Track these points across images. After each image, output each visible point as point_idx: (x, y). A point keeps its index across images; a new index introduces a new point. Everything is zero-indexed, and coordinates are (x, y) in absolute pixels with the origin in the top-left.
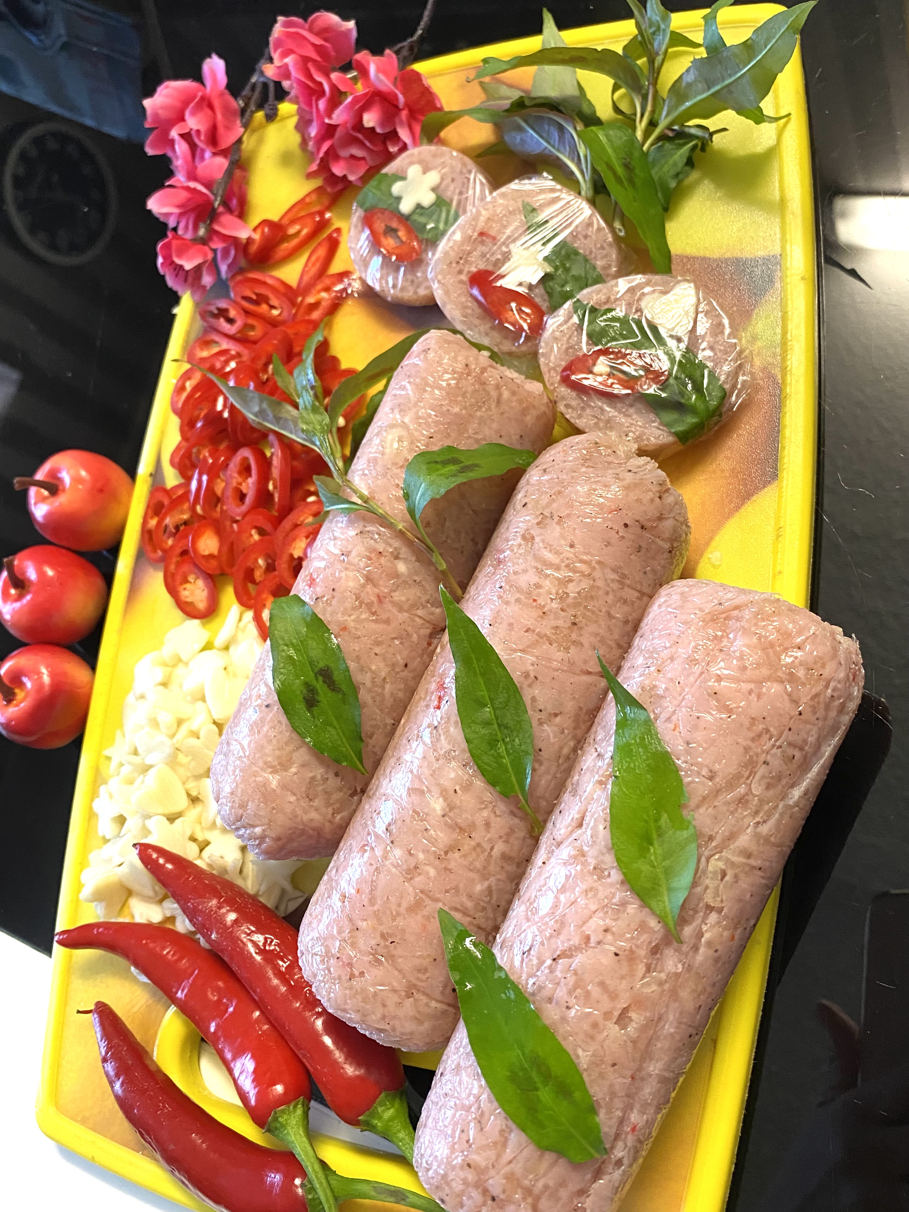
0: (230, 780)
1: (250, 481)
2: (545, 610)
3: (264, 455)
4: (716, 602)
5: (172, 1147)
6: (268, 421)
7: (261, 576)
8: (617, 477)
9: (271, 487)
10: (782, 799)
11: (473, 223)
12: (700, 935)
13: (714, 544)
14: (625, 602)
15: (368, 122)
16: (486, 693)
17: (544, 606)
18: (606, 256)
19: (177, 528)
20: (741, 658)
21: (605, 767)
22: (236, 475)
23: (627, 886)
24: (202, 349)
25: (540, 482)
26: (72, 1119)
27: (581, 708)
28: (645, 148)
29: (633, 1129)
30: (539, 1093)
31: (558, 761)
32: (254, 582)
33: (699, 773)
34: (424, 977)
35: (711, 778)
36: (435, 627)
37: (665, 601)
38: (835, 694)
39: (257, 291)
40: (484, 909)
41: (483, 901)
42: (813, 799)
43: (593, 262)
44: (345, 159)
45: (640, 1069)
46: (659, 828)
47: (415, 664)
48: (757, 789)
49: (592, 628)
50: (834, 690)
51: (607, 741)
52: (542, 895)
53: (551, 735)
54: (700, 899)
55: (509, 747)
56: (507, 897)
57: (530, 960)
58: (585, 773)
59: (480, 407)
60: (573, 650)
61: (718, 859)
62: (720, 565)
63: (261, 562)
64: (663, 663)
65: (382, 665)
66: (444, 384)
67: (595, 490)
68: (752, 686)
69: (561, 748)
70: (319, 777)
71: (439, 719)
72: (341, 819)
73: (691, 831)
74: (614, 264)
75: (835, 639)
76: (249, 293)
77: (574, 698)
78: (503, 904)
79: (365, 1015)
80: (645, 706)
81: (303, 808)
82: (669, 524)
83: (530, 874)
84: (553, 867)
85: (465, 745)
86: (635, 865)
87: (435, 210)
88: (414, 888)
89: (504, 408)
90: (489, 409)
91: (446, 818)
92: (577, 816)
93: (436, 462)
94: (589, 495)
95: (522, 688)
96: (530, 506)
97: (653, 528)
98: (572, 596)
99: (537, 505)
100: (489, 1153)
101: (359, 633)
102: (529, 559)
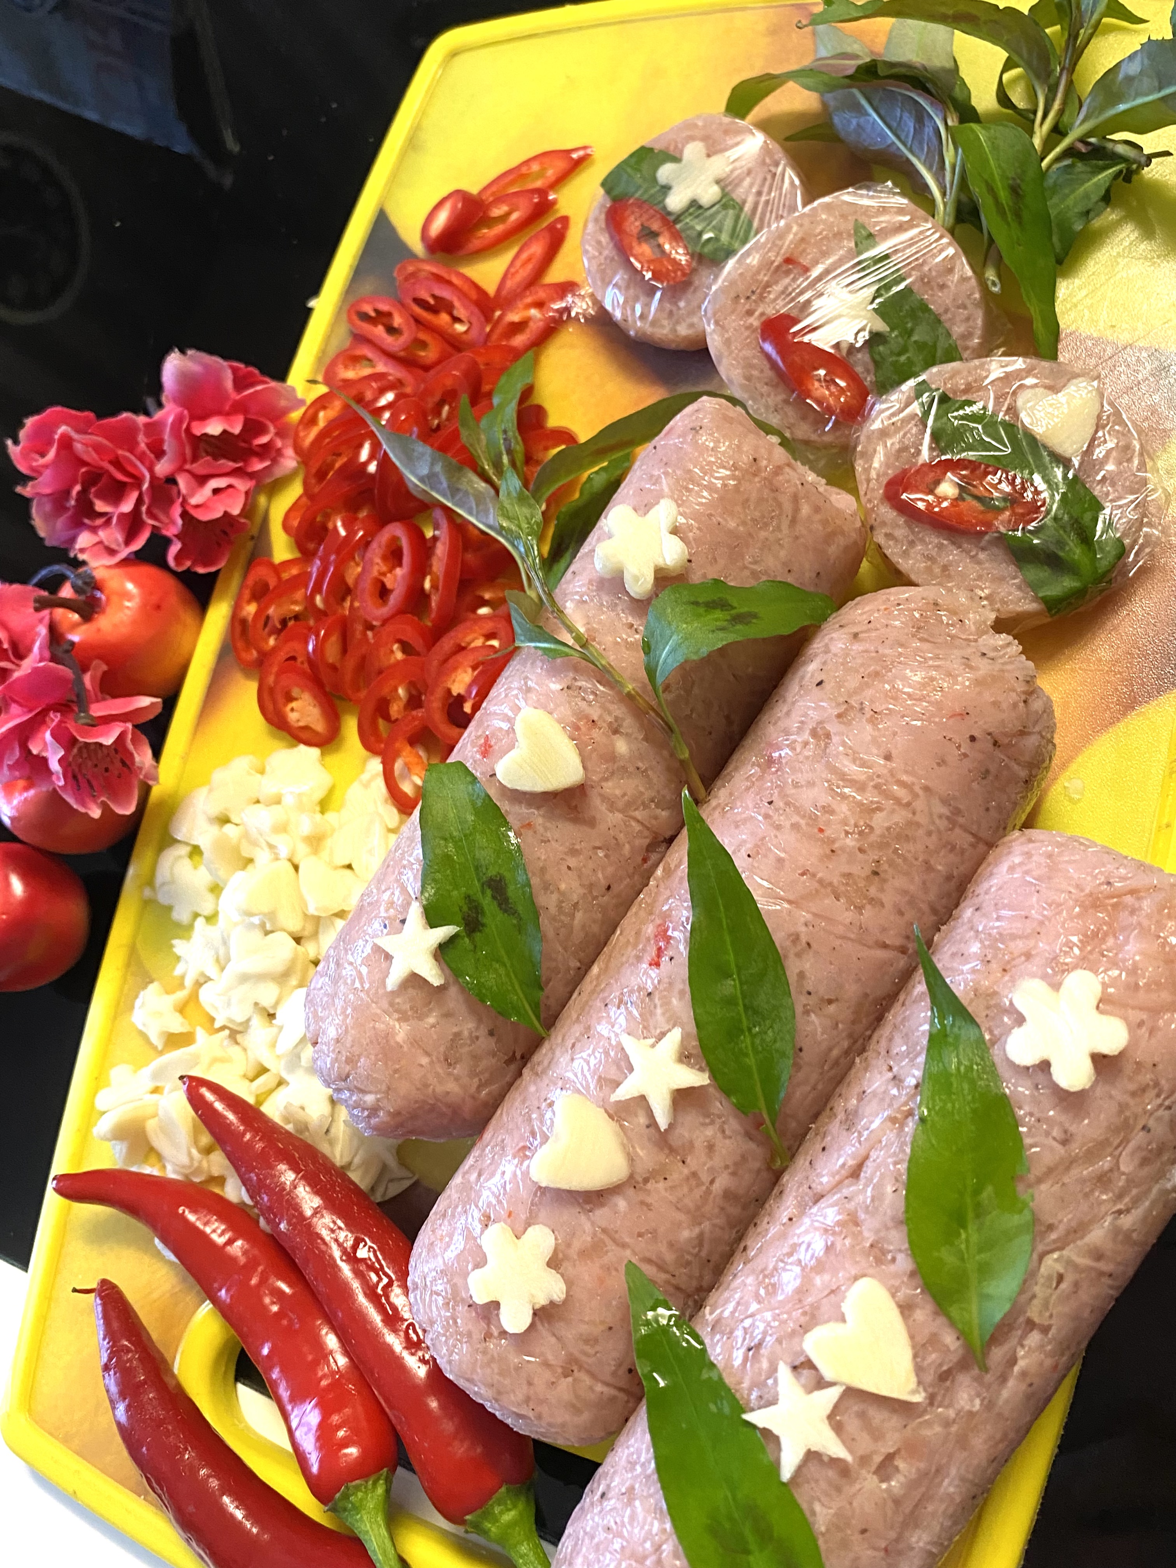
0: (337, 1021)
1: (399, 571)
2: (836, 846)
3: (422, 535)
4: (1103, 879)
6: (438, 492)
7: (399, 711)
8: (966, 662)
9: (427, 585)
10: (1157, 1182)
11: (779, 243)
12: (1013, 1361)
13: (1073, 766)
14: (953, 849)
16: (732, 957)
17: (833, 841)
18: (968, 319)
19: (284, 622)
20: (1133, 971)
21: (903, 1099)
22: (378, 560)
23: (918, 1280)
24: (346, 367)
25: (846, 653)
26: (51, 1434)
27: (866, 995)
28: (1045, 164)
30: (751, 1558)
31: (822, 1067)
32: (387, 717)
33: (1047, 1134)
34: (591, 1351)
35: (1064, 1142)
36: (656, 835)
37: (1021, 864)
39: (437, 293)
40: (688, 1263)
41: (689, 1253)
43: (947, 325)
45: (898, 1539)
46: (978, 1205)
47: (621, 887)
48: (1127, 1165)
49: (900, 882)
51: (912, 1060)
52: (783, 1269)
53: (819, 1030)
54: (1022, 1311)
55: (757, 1041)
56: (723, 1248)
57: (759, 1361)
58: (870, 1101)
59: (766, 525)
60: (868, 912)
61: (1057, 1260)
62: (1079, 800)
63: (401, 691)
64: (1013, 959)
65: (575, 884)
66: (719, 484)
67: (932, 679)
68: (1144, 1016)
69: (830, 1050)
70: (466, 1033)
71: (656, 981)
72: (489, 1094)
73: (1027, 1216)
74: (978, 332)
76: (425, 295)
77: (860, 979)
78: (715, 1258)
79: (499, 1393)
80: (977, 1020)
81: (437, 1075)
82: (1032, 741)
83: (767, 1230)
84: (807, 1232)
85: (692, 1028)
86: (936, 1254)
87: (717, 212)
88: (593, 1224)
89: (800, 529)
90: (778, 528)
91: (652, 1130)
92: (851, 1162)
93: (696, 603)
94: (923, 685)
95: (786, 957)
96: (827, 686)
97: (1010, 745)
98: (878, 832)
99: (840, 687)
101: (549, 834)
102: (820, 767)
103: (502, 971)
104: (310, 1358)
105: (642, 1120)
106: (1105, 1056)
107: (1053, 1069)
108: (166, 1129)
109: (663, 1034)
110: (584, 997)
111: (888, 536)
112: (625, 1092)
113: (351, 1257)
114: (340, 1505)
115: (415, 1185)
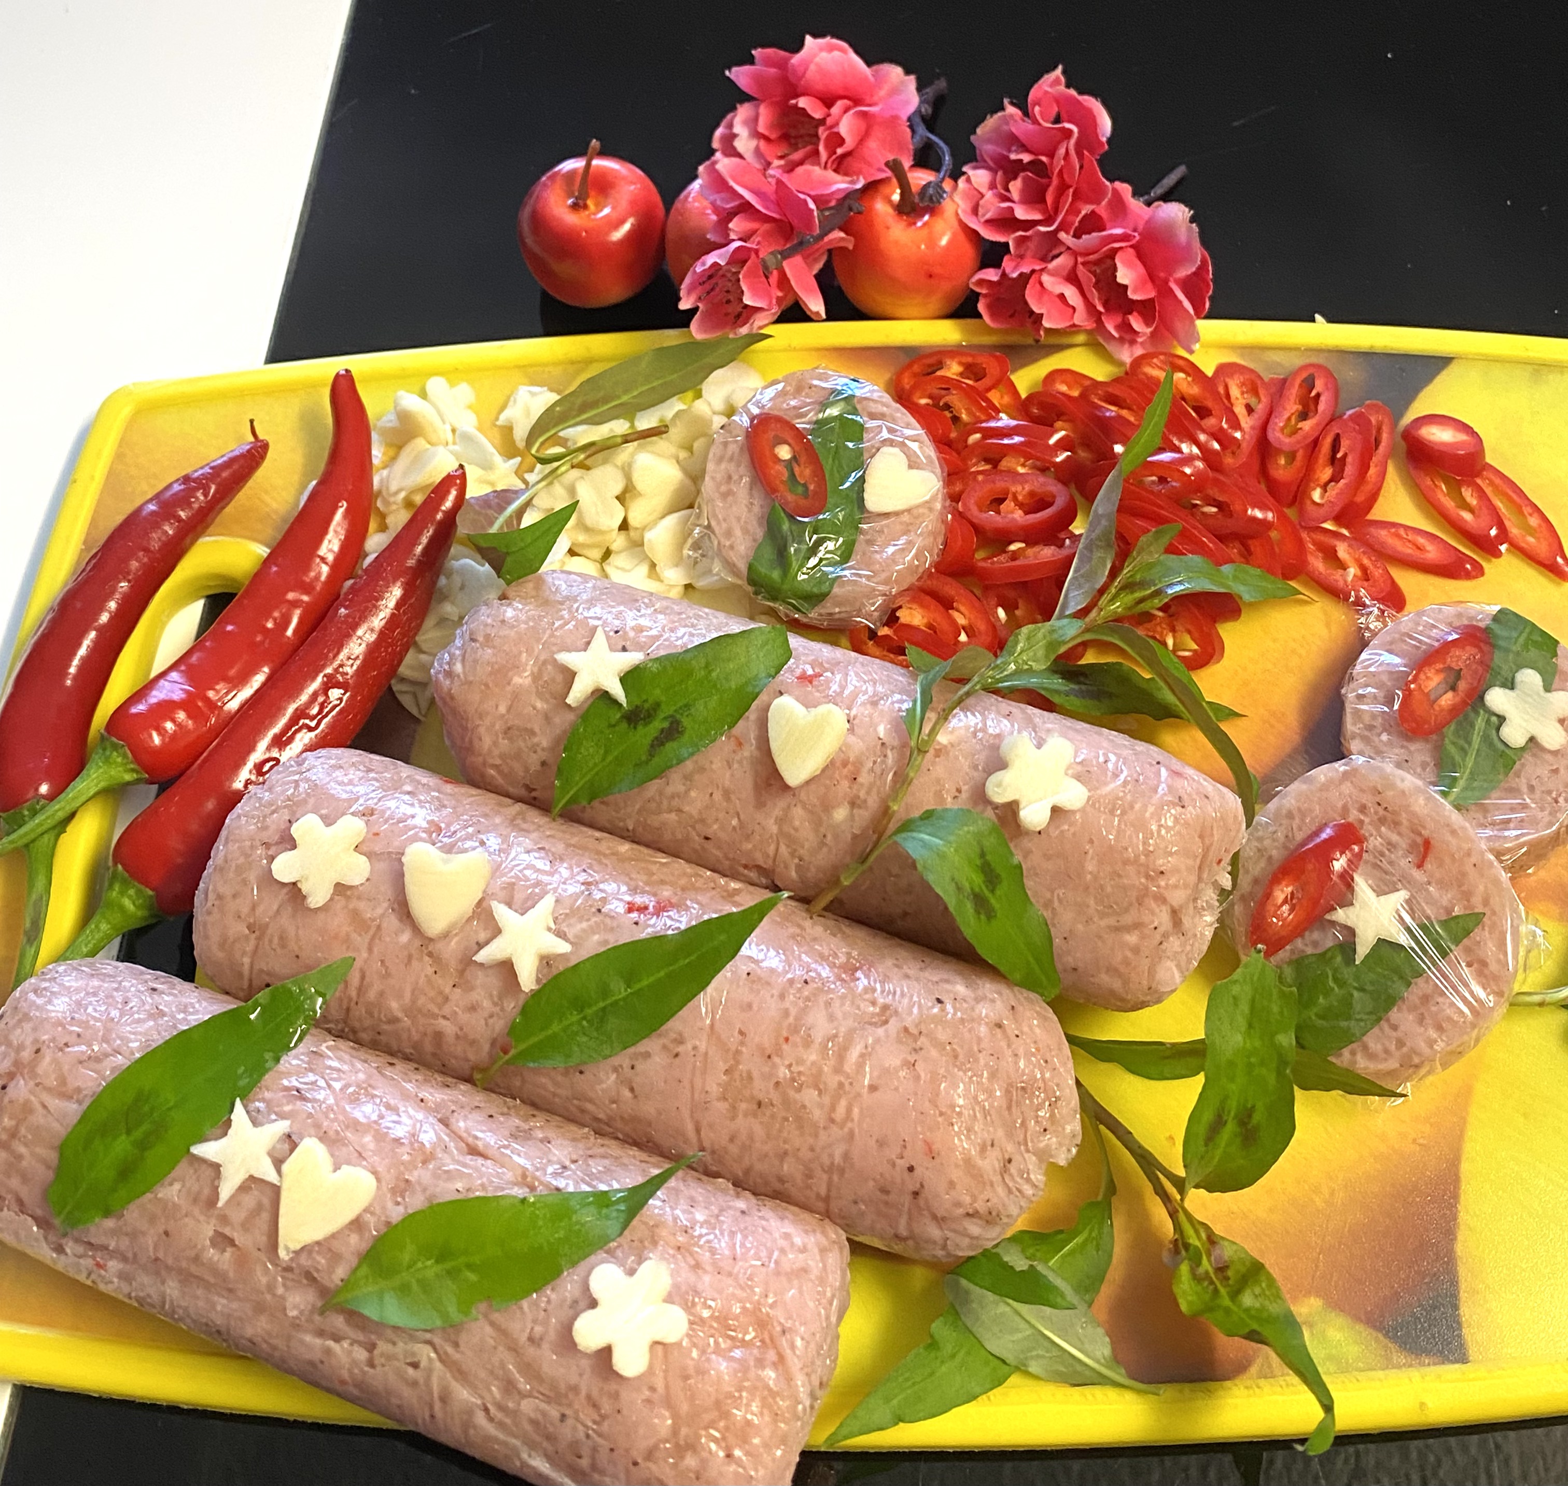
0: (521, 614)
1: (1018, 515)
2: (776, 1059)
4: (787, 1325)
8: (991, 1145)
9: (1015, 547)
10: (523, 1442)
11: (1446, 829)
12: (337, 1339)
14: (807, 1176)
16: (645, 983)
17: (781, 1056)
19: (948, 407)
20: (700, 1371)
21: (545, 1179)
22: (1029, 488)
23: (384, 1230)
24: (1244, 386)
25: (976, 1020)
26: (122, 439)
27: (651, 1123)
29: (100, 1265)
30: (124, 1137)
33: (536, 1321)
34: (275, 944)
35: (532, 1340)
37: (793, 1244)
39: (1349, 459)
40: (371, 1014)
41: (380, 1012)
45: (168, 1268)
46: (458, 1270)
47: (713, 850)
48: (528, 1406)
49: (759, 1128)
51: (583, 1181)
52: (374, 1103)
53: (604, 1086)
54: (380, 1335)
55: (576, 1028)
56: (392, 1044)
57: (288, 1102)
58: (541, 1149)
59: (1102, 902)
60: (723, 1105)
61: (429, 1357)
64: (691, 1255)
65: (699, 805)
67: (960, 1114)
68: (660, 1390)
69: (591, 1101)
70: (536, 741)
71: (613, 913)
72: (493, 778)
73: (459, 1318)
77: (660, 1114)
78: (383, 1039)
79: (220, 872)
80: (626, 1232)
81: (493, 725)
83: (410, 1081)
84: (410, 1117)
85: (573, 961)
86: (409, 1240)
87: (1496, 748)
88: (383, 915)
89: (1110, 938)
90: (1102, 915)
91: (474, 947)
92: (480, 1144)
93: (984, 855)
94: (951, 1107)
95: (660, 1035)
96: (937, 1009)
97: (920, 1208)
98: (799, 1096)
99: (938, 1023)
100: (53, 1076)
101: (736, 766)
102: (850, 1023)
103: (598, 758)
104: (233, 671)
105: (482, 936)
106: (610, 1359)
107: (590, 1312)
108: (419, 460)
109: (561, 935)
110: (595, 844)
112: (502, 913)
113: (329, 683)
114: (108, 744)
115: (417, 721)
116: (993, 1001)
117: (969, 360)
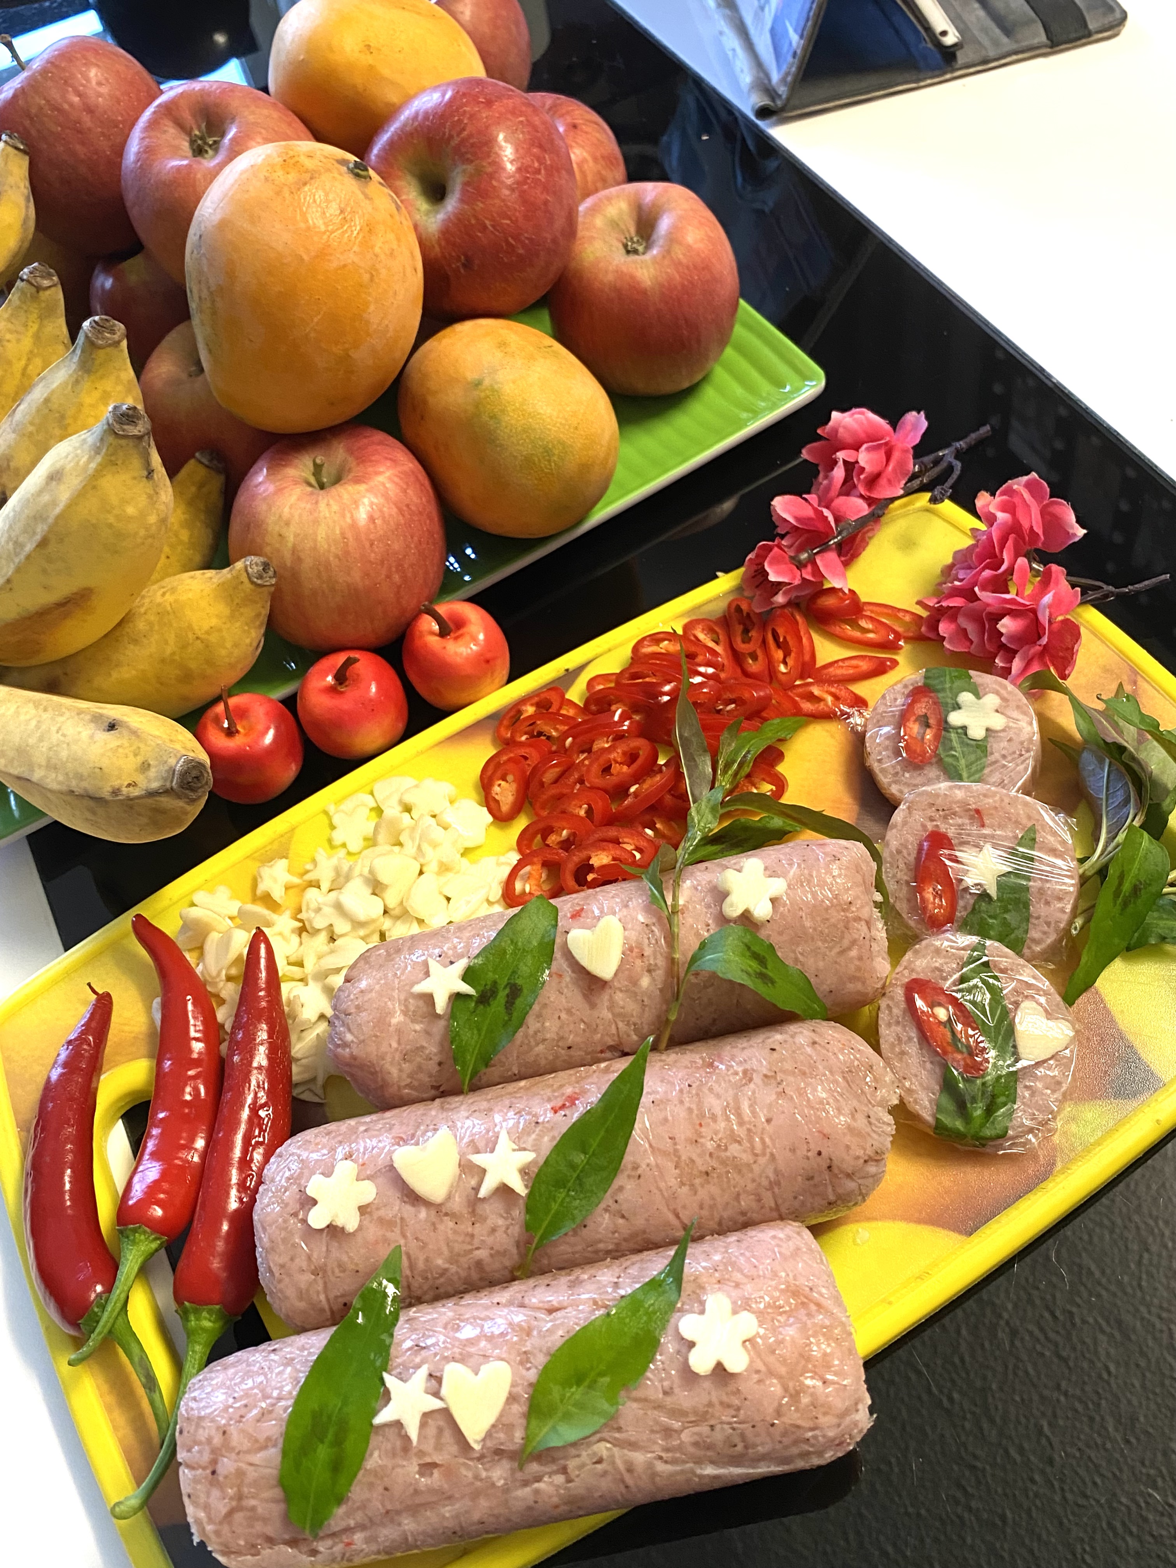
1: (625, 769)
2: (700, 1140)
3: (656, 759)
4: (811, 1285)
5: (48, 1159)
7: (553, 842)
8: (854, 1112)
9: (633, 789)
10: (695, 1463)
11: (981, 797)
12: (539, 1479)
13: (872, 1223)
14: (759, 1200)
15: (1003, 626)
16: (595, 1145)
17: (702, 1137)
18: (1045, 933)
19: (540, 734)
20: (780, 1342)
21: (610, 1297)
22: (620, 751)
23: (531, 1391)
24: (703, 630)
25: (800, 1047)
27: (644, 1232)
28: (1166, 890)
29: (349, 1544)
30: (321, 1446)
31: (587, 1246)
32: (544, 838)
33: (661, 1380)
34: (337, 1274)
35: (665, 1393)
36: (619, 1045)
37: (781, 1239)
38: (812, 1441)
39: (788, 638)
40: (427, 1278)
41: (432, 1273)
42: (717, 1485)
43: (1031, 926)
44: (959, 626)
45: (398, 1513)
46: (595, 1382)
47: (577, 1054)
48: (686, 1437)
49: (714, 1190)
50: (815, 1437)
51: (633, 1282)
52: (471, 1323)
53: (604, 1226)
54: (566, 1458)
55: (568, 1200)
56: (450, 1289)
57: (416, 1355)
58: (593, 1283)
59: (826, 941)
60: (685, 1189)
61: (608, 1449)
63: (565, 833)
64: (729, 1280)
65: (554, 1029)
66: (820, 897)
67: (828, 1103)
68: (763, 1368)
70: (427, 1052)
71: (547, 1120)
72: (408, 1094)
73: (612, 1410)
74: (1043, 946)
75: (856, 1404)
76: (781, 631)
77: (649, 1220)
78: (442, 1290)
79: (273, 1249)
80: (682, 1293)
81: (394, 1058)
82: (851, 1185)
83: (481, 1299)
84: (500, 1316)
85: (541, 1161)
86: (551, 1385)
87: (972, 746)
88: (400, 1209)
89: (842, 960)
90: (831, 949)
91: (473, 1192)
92: (555, 1303)
93: (749, 948)
94: (821, 1103)
95: (622, 1171)
96: (775, 1055)
97: (836, 1176)
98: (728, 1154)
99: (781, 1062)
100: (246, 1441)
101: (565, 990)
102: (731, 1092)
103: (475, 1037)
104: (182, 1142)
105: (473, 1182)
106: (725, 1370)
107: (694, 1350)
108: (220, 946)
109: (525, 1149)
110: (503, 1092)
111: (889, 1007)
112: (479, 1159)
113: (255, 1109)
114: (128, 1232)
115: (321, 1105)
116: (801, 1033)
117: (536, 699)
